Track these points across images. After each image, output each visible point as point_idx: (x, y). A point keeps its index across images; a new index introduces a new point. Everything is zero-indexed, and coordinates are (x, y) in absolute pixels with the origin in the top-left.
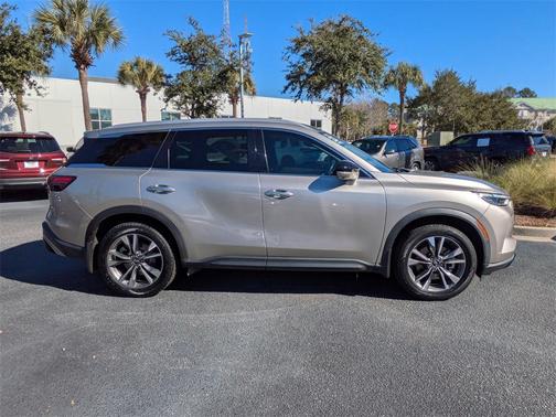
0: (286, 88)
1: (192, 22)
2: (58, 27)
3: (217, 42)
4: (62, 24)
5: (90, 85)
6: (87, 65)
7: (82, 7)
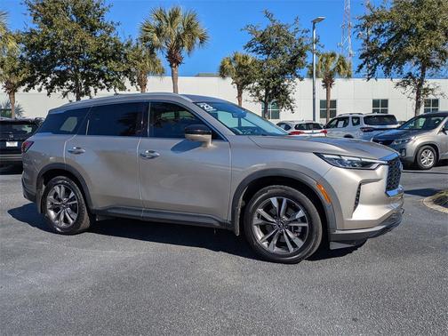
0: (361, 67)
1: (268, 15)
2: (155, 35)
3: (291, 30)
4: (159, 32)
5: (180, 79)
6: (178, 63)
7: (175, 15)
